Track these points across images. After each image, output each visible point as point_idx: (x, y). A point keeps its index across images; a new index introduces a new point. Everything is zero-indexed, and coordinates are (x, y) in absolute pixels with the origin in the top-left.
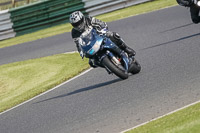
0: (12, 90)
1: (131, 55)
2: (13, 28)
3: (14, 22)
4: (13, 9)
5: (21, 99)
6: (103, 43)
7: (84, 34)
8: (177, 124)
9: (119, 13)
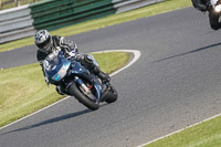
0: (33, 94)
1: (105, 80)
2: (34, 25)
3: (35, 19)
4: (33, 4)
5: (42, 103)
6: (71, 68)
7: (51, 56)
8: (215, 131)
9: (151, 9)
